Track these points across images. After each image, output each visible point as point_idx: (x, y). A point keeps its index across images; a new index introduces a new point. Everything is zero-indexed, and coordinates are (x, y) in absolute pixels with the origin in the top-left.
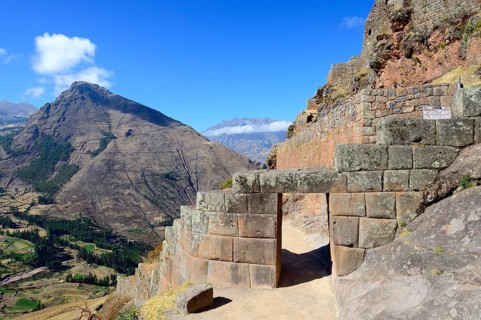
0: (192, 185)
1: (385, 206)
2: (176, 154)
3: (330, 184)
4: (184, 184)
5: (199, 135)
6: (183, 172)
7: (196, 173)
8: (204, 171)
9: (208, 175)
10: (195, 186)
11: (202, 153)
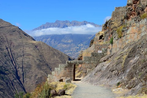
0: (18, 78)
1: (91, 66)
2: (6, 51)
3: (82, 63)
4: (12, 77)
5: (26, 35)
6: (11, 67)
7: (22, 68)
8: (29, 67)
9: (33, 70)
10: (21, 79)
11: (28, 50)
